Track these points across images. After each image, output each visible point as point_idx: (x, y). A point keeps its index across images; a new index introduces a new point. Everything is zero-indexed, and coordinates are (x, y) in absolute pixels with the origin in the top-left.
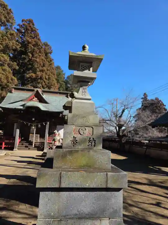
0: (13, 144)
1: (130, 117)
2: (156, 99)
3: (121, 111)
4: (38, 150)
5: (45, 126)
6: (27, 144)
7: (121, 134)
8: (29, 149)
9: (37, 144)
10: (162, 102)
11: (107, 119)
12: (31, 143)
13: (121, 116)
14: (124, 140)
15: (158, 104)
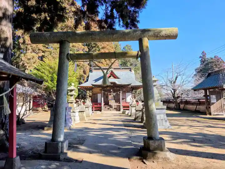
0: (101, 108)
1: (183, 82)
2: (215, 57)
3: (174, 78)
4: (116, 110)
5: (119, 94)
6: (109, 107)
7: (176, 96)
8: (111, 110)
9: (116, 107)
10: (222, 60)
11: (164, 85)
12: (111, 106)
13: (174, 82)
14: (179, 100)
15: (218, 62)
